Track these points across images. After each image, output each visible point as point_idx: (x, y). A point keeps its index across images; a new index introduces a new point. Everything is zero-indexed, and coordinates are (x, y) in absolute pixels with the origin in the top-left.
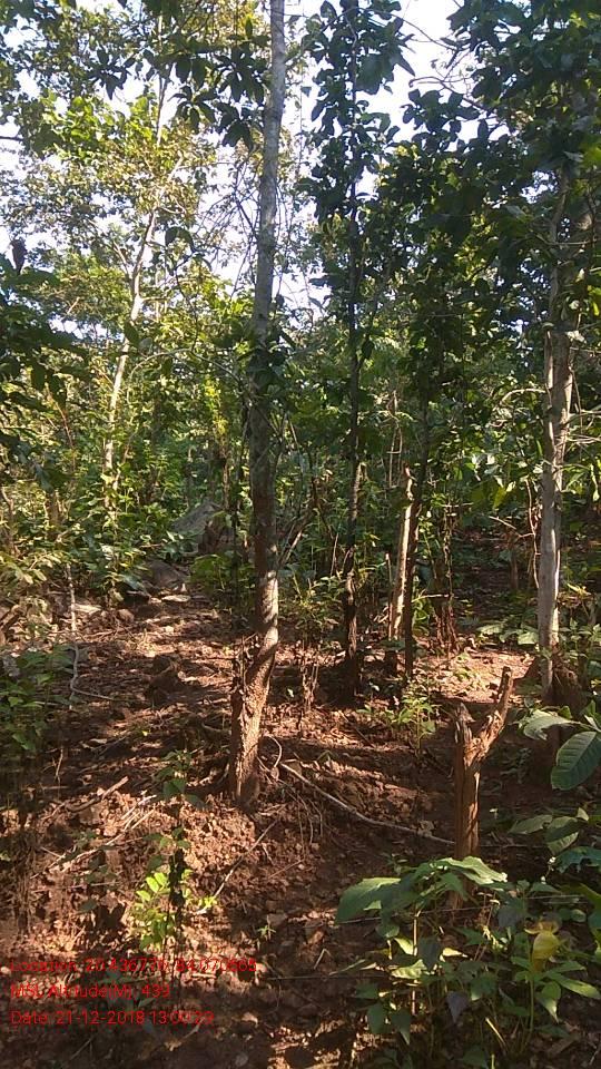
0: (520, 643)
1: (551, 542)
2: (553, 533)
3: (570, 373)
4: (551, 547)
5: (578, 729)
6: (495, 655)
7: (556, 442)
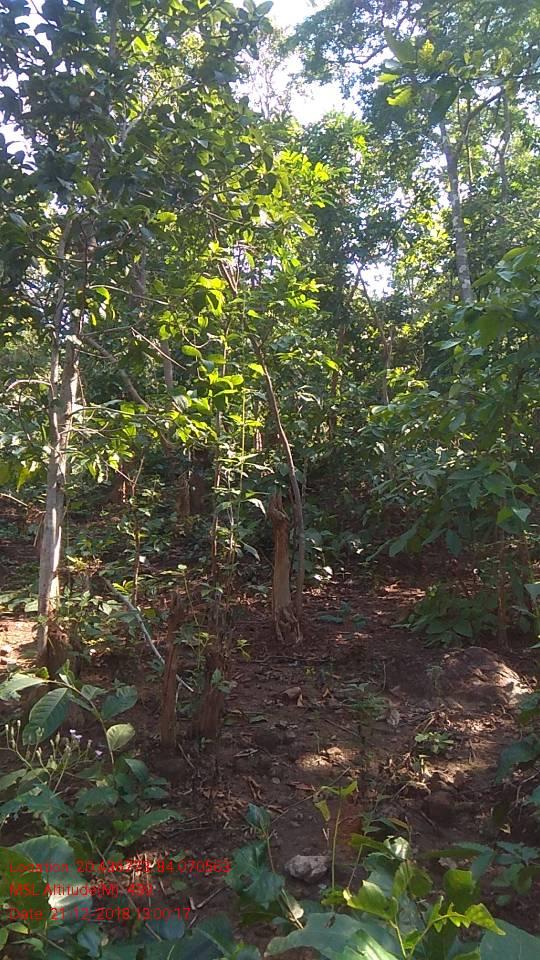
0: (26, 610)
1: (51, 518)
2: (54, 511)
3: (74, 371)
4: (51, 523)
5: (52, 687)
6: (11, 623)
7: (61, 430)
